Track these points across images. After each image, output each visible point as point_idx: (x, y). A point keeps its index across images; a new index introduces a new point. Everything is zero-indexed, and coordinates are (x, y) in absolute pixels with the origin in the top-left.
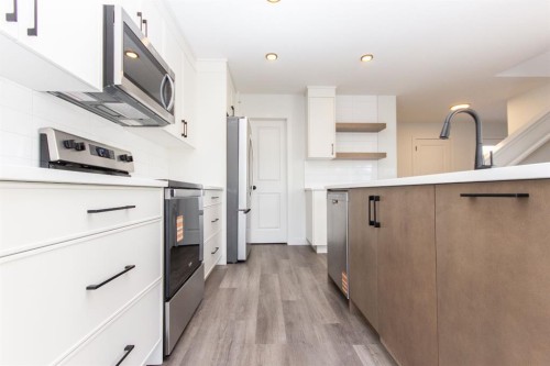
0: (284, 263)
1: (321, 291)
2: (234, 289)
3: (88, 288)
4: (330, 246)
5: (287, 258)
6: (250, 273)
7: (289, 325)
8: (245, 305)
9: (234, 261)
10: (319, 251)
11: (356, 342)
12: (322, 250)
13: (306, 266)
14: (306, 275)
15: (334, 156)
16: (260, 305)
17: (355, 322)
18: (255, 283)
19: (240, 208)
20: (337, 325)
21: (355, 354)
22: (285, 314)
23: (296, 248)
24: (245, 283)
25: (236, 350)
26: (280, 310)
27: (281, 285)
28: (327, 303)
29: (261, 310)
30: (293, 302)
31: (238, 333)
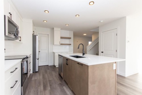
0: (48, 71)
1: (57, 77)
2: (36, 80)
3: (11, 88)
4: (59, 65)
5: (49, 69)
6: (40, 75)
7: (50, 85)
8: (40, 83)
9: (35, 72)
10: (56, 67)
11: (64, 86)
12: (57, 66)
13: (53, 71)
14: (54, 73)
15: (60, 44)
16: (43, 82)
17: (64, 82)
18: (41, 77)
19: (36, 58)
20: (60, 83)
21: (63, 89)
22: (49, 83)
23: (51, 66)
24: (39, 77)
25: (39, 93)
26: (48, 83)
27: (48, 76)
28: (58, 79)
29: (44, 83)
30: (51, 80)
31: (39, 90)
